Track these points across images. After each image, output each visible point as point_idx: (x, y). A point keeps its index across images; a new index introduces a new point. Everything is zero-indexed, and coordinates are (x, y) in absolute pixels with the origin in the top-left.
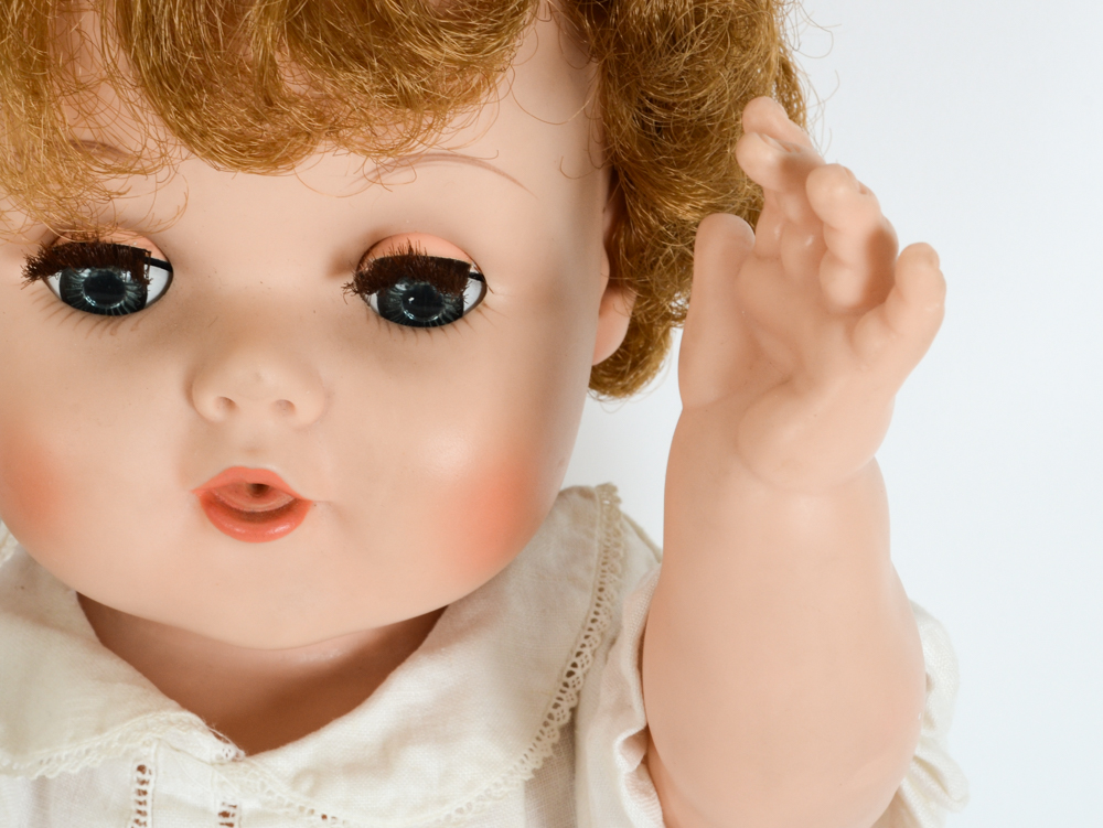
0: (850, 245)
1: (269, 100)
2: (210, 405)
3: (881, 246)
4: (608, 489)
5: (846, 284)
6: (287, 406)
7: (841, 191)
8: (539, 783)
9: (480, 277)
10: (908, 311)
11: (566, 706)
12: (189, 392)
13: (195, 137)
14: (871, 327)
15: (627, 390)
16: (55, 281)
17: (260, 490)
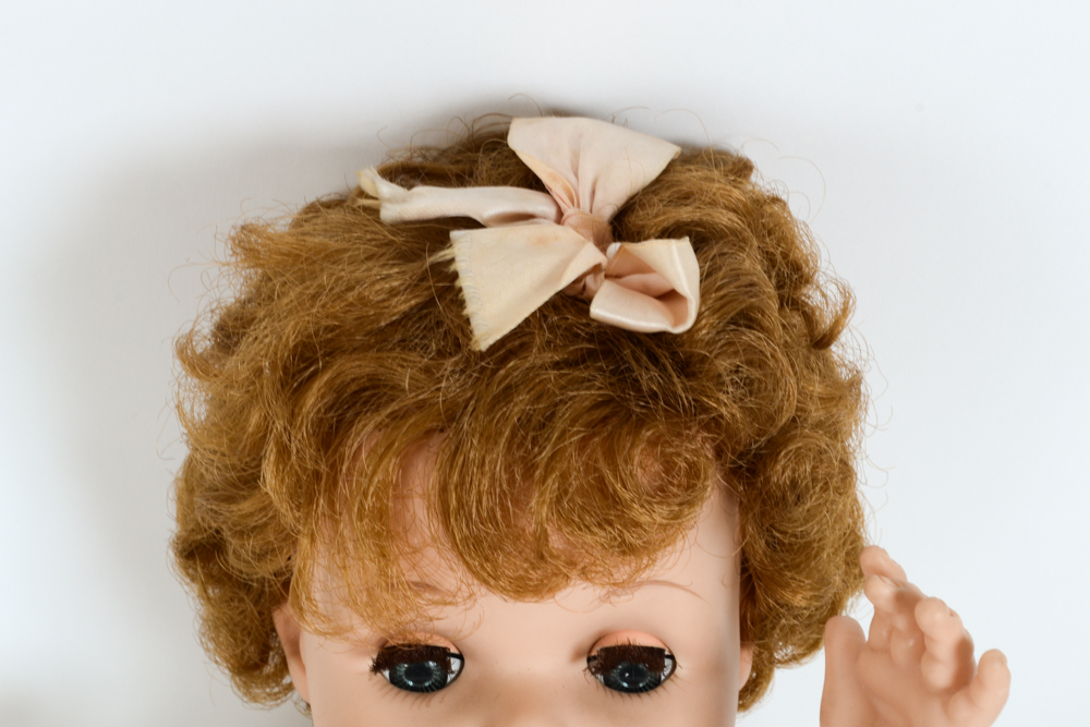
5: (941, 673)
7: (939, 616)
9: (672, 657)
16: (386, 673)
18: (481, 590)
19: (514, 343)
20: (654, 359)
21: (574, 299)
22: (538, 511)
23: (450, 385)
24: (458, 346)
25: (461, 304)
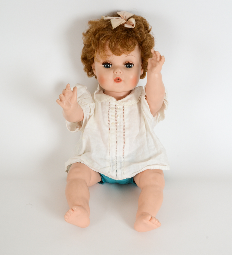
0: (159, 56)
1: (119, 51)
2: (115, 73)
3: (161, 57)
4: (142, 87)
5: (158, 59)
6: (120, 73)
7: (158, 53)
9: (133, 65)
10: (162, 60)
12: (114, 72)
15: (143, 78)
16: (104, 65)
17: (118, 79)
18: (113, 55)
19: (116, 29)
20: (131, 31)
21: (123, 24)
22: (119, 47)
23: (110, 33)
24: (111, 29)
25: (112, 25)
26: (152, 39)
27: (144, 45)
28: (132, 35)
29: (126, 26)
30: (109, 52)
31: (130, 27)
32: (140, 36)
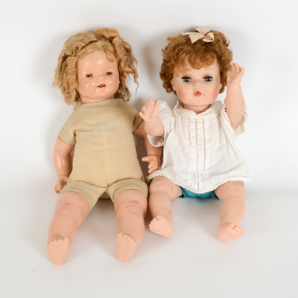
0: (238, 68)
1: (199, 65)
2: (195, 86)
3: (240, 69)
4: (221, 101)
5: (238, 71)
6: (200, 86)
8: (217, 117)
9: (212, 78)
10: (242, 72)
11: (219, 112)
12: (193, 86)
13: (194, 67)
14: (240, 73)
15: (222, 93)
16: (183, 80)
17: (198, 93)
18: (193, 69)
19: (195, 43)
20: (210, 45)
21: (202, 39)
22: (198, 61)
23: (189, 48)
24: (190, 44)
25: (190, 40)
26: (230, 53)
27: (223, 58)
28: (212, 49)
29: (205, 40)
30: (189, 66)
31: (209, 41)
32: (219, 49)
